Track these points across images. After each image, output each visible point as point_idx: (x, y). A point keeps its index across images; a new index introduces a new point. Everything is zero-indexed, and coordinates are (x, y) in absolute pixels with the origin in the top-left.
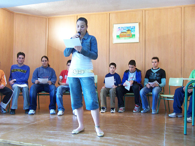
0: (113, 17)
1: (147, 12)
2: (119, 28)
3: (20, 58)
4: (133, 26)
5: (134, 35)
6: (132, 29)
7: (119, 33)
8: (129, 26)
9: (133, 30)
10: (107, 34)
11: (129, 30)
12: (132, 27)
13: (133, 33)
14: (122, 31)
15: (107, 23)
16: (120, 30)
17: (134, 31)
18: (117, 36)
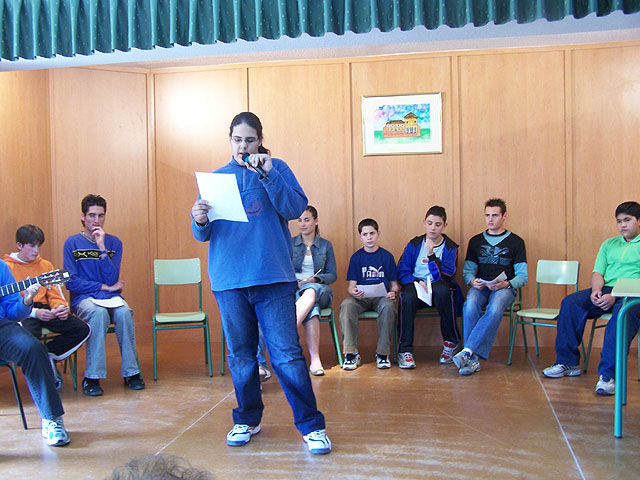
0: (361, 73)
1: (464, 60)
2: (381, 108)
3: (93, 215)
4: (424, 103)
5: (428, 131)
6: (422, 111)
7: (381, 124)
8: (412, 104)
9: (422, 115)
10: (344, 127)
11: (410, 116)
12: (419, 107)
13: (423, 125)
14: (392, 119)
15: (343, 92)
16: (383, 114)
17: (428, 117)
18: (377, 134)
